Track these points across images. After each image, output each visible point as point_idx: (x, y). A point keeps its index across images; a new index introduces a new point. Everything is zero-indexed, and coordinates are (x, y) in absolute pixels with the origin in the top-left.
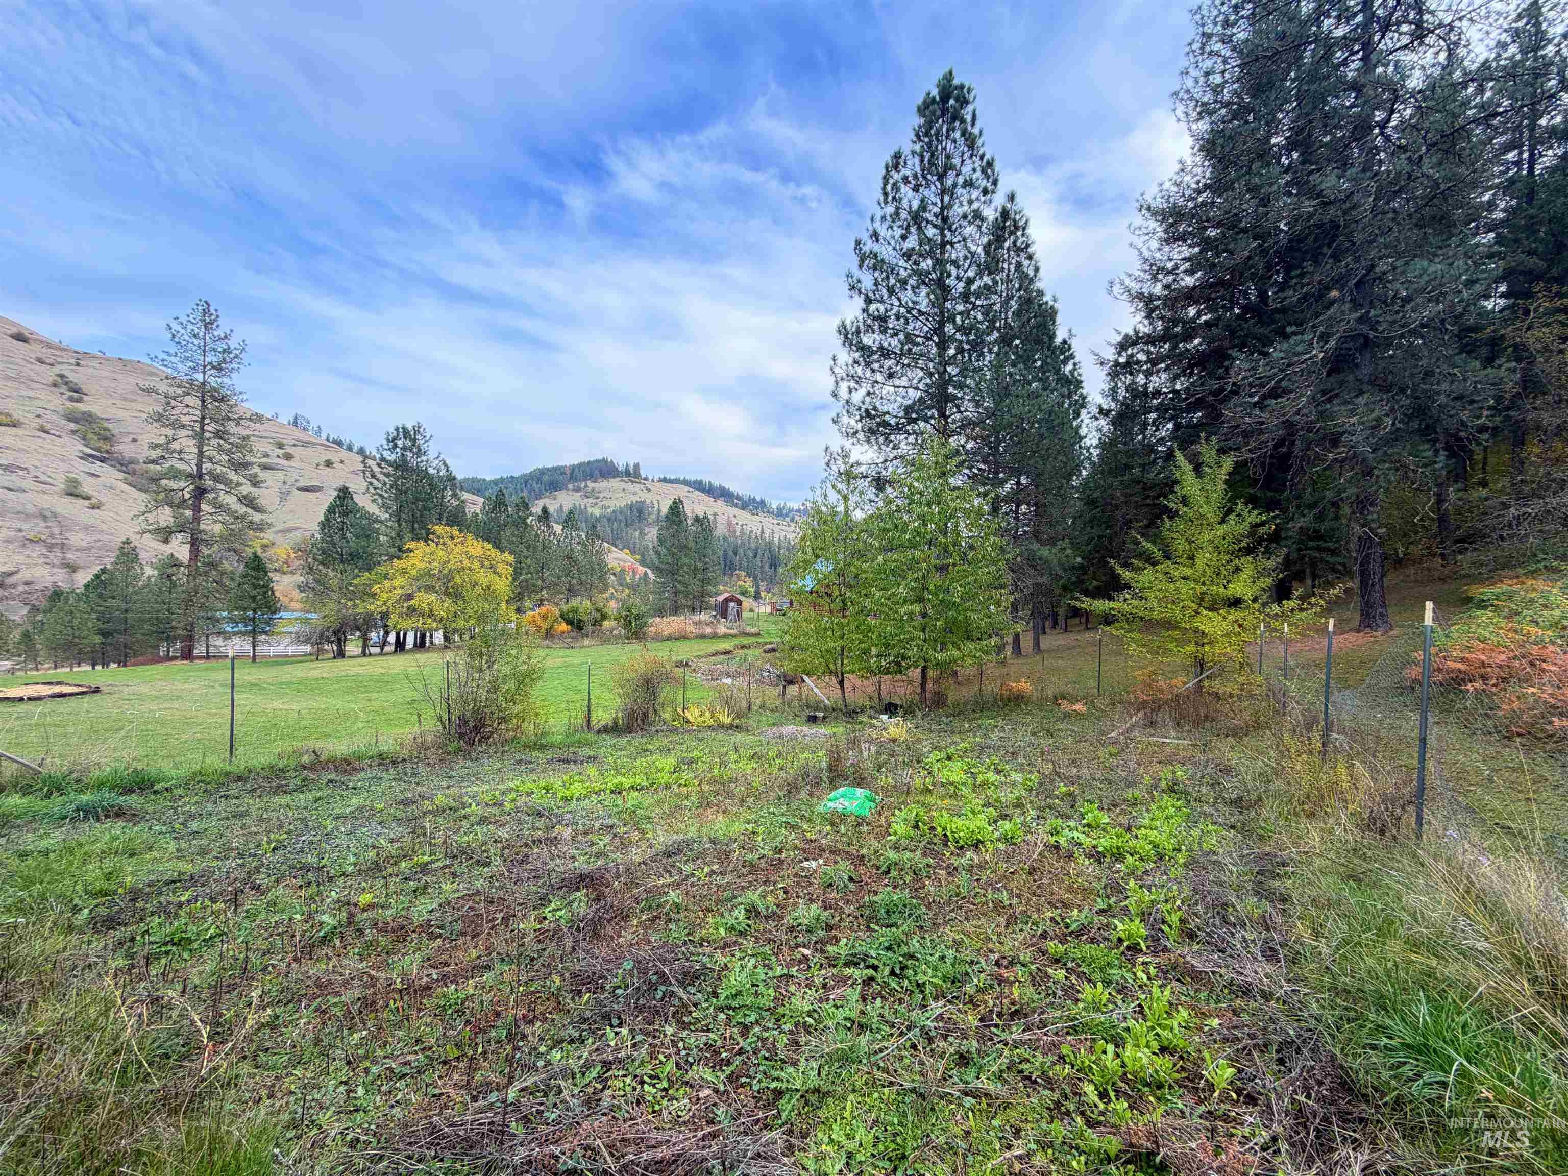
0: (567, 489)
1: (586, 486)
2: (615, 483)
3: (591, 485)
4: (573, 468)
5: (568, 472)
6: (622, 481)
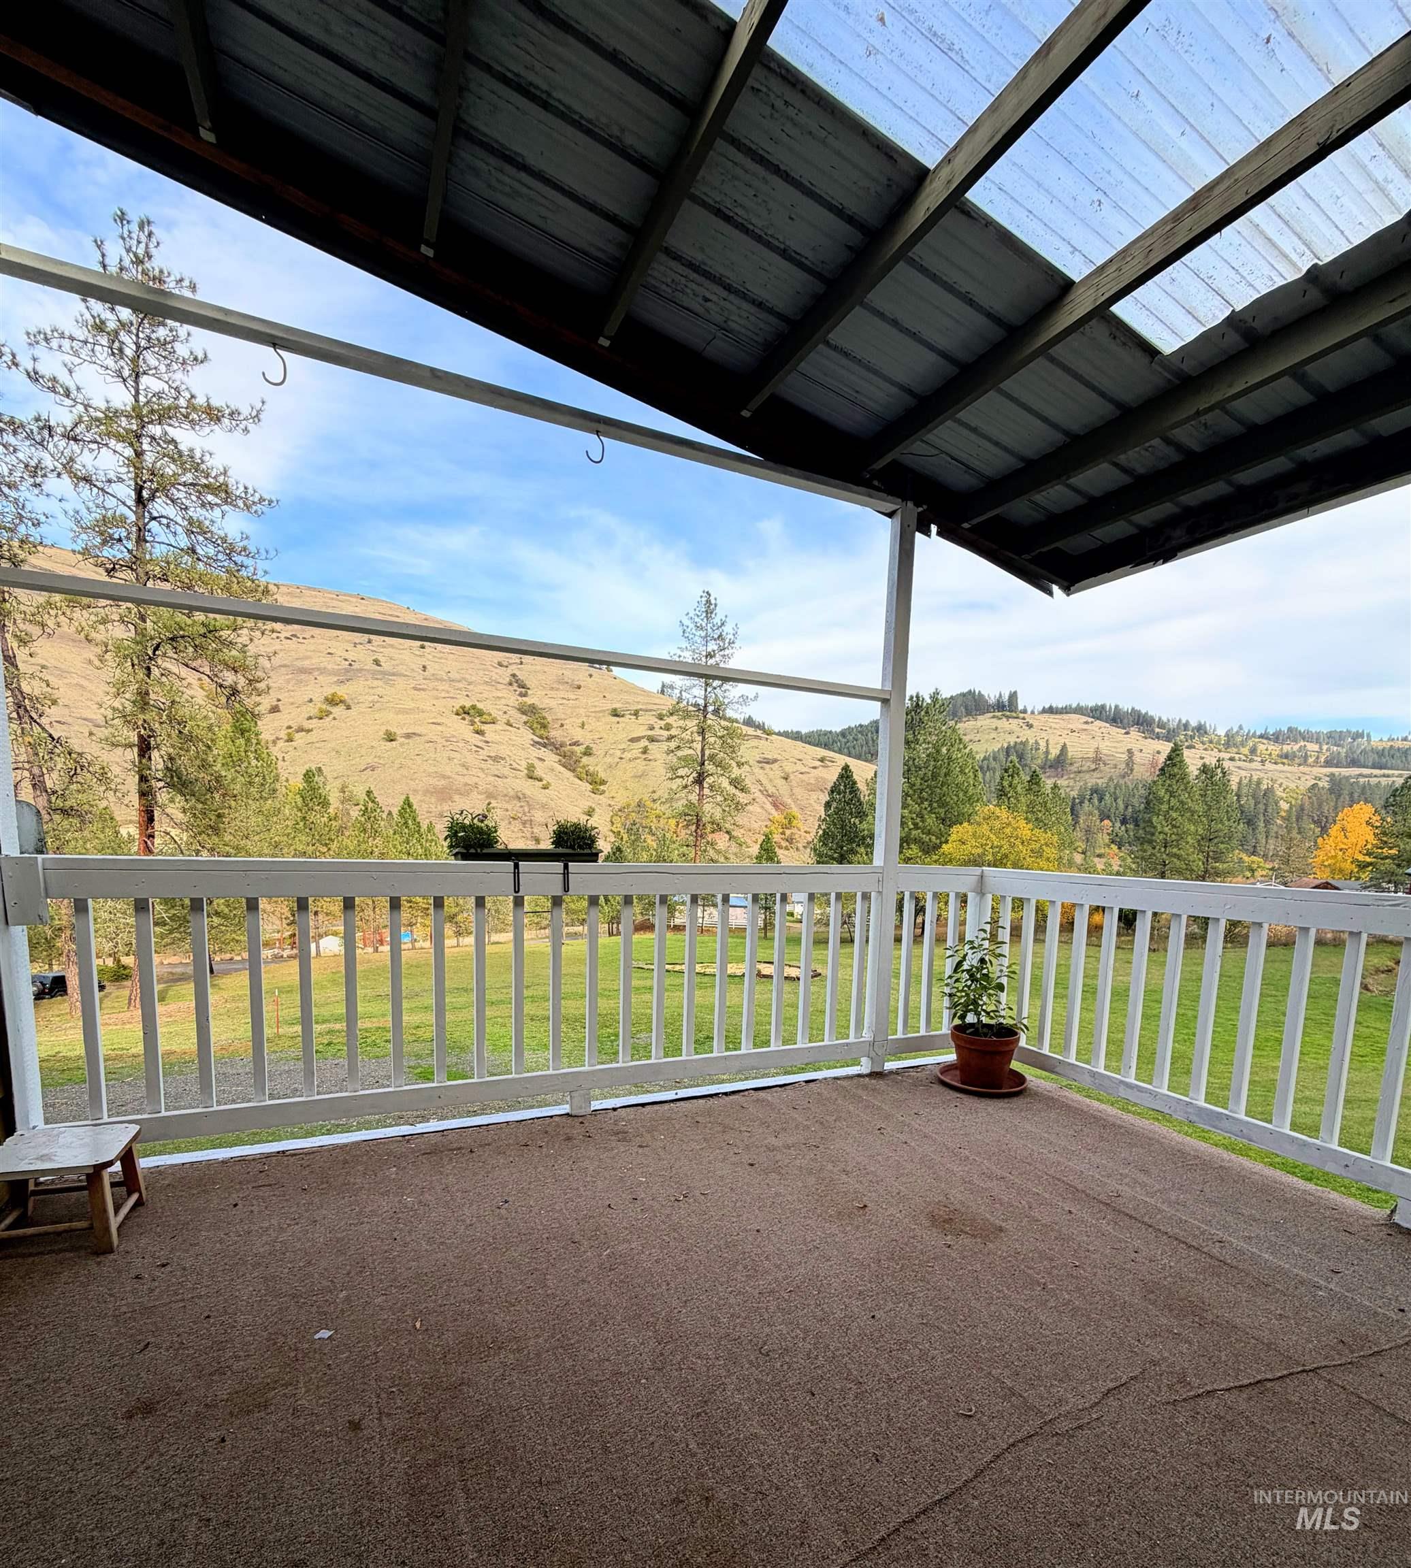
2: (985, 720)
6: (994, 717)
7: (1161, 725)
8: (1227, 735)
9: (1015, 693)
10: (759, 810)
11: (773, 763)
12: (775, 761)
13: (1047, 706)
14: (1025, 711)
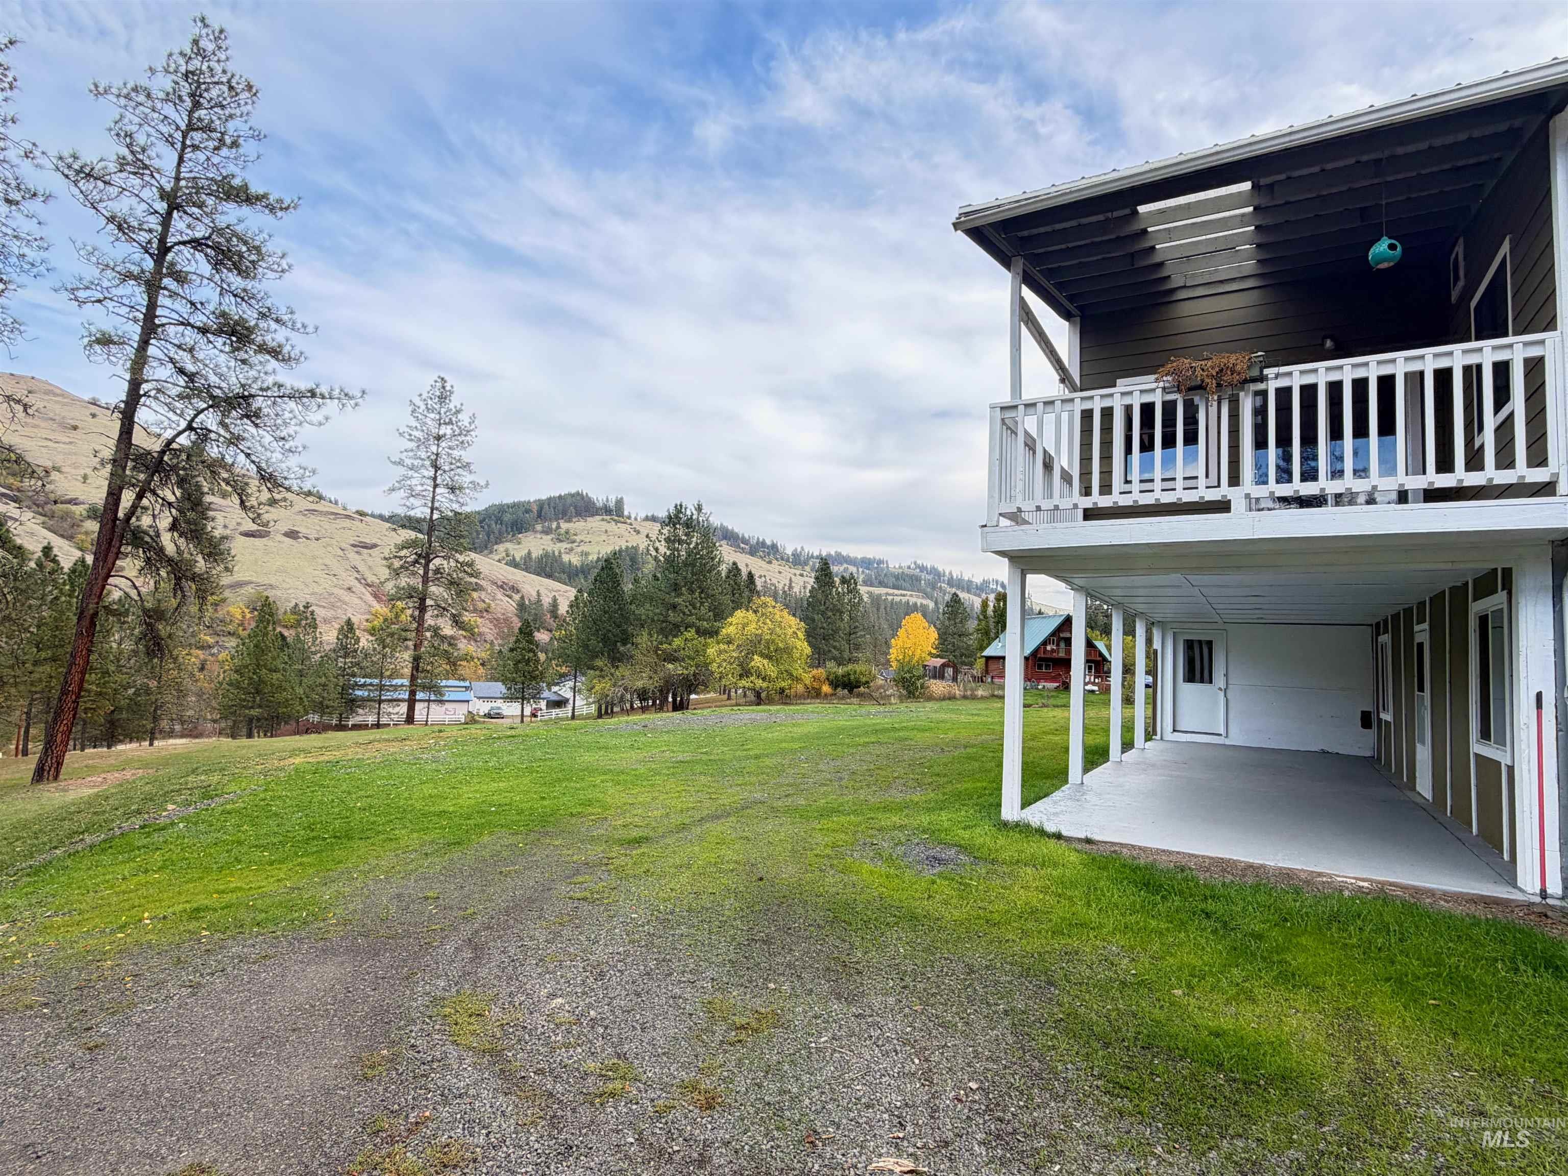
0: (536, 532)
1: (558, 527)
2: (595, 522)
3: (564, 526)
4: (541, 504)
5: (535, 508)
6: (603, 520)
7: (745, 541)
8: (793, 555)
9: (622, 498)
10: (357, 601)
11: (370, 548)
12: (374, 546)
13: (649, 515)
14: (629, 518)
